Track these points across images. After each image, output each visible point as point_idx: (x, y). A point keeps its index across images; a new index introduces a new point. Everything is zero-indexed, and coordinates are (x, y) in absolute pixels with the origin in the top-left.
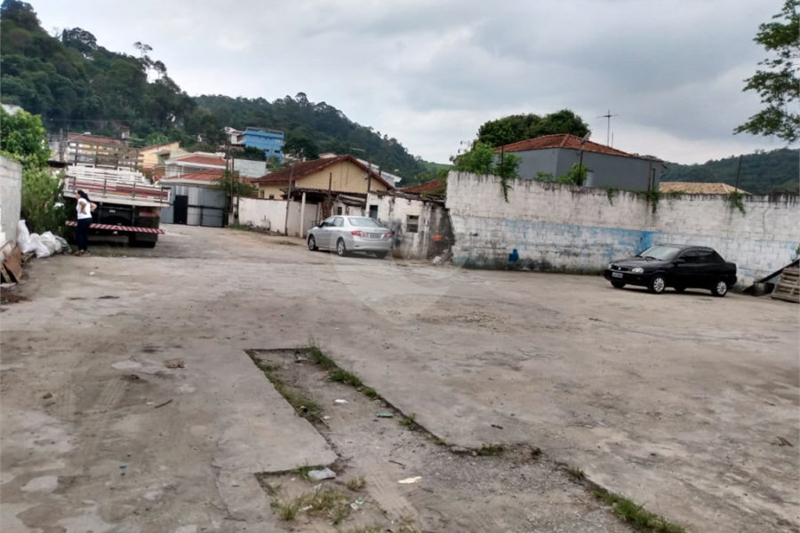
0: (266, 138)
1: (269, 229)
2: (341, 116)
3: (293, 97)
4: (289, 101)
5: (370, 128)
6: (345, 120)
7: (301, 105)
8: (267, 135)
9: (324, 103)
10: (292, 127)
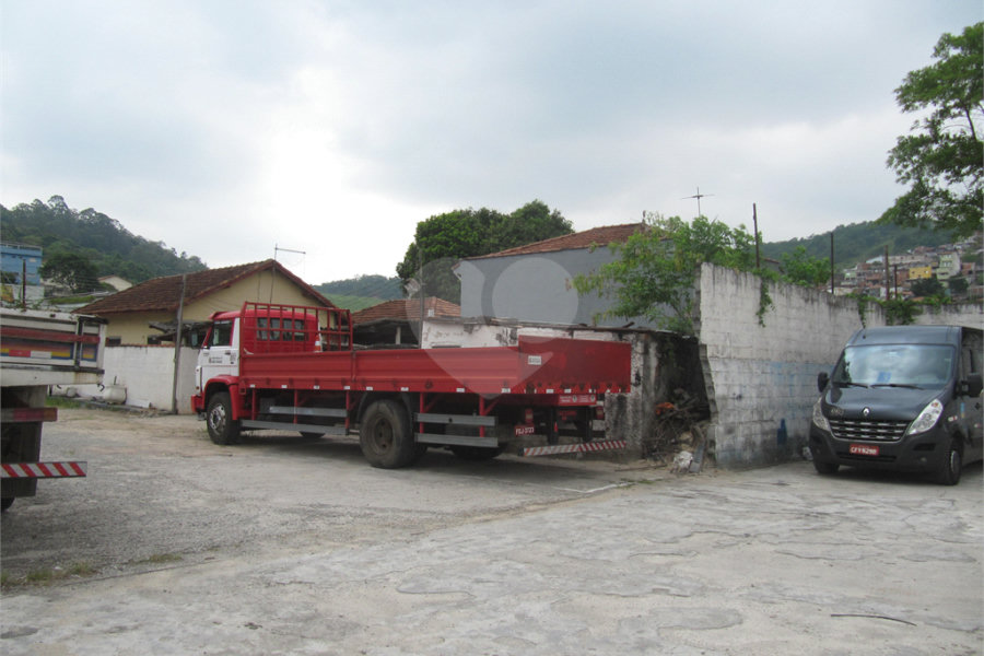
0: (14, 256)
1: (124, 403)
2: (117, 227)
3: (45, 202)
4: (39, 206)
5: (161, 242)
6: (124, 232)
7: (56, 212)
8: (14, 251)
9: (91, 210)
10: (47, 242)
